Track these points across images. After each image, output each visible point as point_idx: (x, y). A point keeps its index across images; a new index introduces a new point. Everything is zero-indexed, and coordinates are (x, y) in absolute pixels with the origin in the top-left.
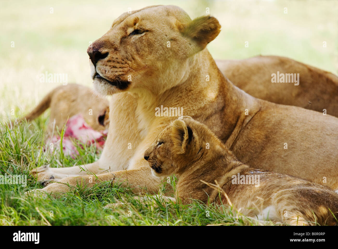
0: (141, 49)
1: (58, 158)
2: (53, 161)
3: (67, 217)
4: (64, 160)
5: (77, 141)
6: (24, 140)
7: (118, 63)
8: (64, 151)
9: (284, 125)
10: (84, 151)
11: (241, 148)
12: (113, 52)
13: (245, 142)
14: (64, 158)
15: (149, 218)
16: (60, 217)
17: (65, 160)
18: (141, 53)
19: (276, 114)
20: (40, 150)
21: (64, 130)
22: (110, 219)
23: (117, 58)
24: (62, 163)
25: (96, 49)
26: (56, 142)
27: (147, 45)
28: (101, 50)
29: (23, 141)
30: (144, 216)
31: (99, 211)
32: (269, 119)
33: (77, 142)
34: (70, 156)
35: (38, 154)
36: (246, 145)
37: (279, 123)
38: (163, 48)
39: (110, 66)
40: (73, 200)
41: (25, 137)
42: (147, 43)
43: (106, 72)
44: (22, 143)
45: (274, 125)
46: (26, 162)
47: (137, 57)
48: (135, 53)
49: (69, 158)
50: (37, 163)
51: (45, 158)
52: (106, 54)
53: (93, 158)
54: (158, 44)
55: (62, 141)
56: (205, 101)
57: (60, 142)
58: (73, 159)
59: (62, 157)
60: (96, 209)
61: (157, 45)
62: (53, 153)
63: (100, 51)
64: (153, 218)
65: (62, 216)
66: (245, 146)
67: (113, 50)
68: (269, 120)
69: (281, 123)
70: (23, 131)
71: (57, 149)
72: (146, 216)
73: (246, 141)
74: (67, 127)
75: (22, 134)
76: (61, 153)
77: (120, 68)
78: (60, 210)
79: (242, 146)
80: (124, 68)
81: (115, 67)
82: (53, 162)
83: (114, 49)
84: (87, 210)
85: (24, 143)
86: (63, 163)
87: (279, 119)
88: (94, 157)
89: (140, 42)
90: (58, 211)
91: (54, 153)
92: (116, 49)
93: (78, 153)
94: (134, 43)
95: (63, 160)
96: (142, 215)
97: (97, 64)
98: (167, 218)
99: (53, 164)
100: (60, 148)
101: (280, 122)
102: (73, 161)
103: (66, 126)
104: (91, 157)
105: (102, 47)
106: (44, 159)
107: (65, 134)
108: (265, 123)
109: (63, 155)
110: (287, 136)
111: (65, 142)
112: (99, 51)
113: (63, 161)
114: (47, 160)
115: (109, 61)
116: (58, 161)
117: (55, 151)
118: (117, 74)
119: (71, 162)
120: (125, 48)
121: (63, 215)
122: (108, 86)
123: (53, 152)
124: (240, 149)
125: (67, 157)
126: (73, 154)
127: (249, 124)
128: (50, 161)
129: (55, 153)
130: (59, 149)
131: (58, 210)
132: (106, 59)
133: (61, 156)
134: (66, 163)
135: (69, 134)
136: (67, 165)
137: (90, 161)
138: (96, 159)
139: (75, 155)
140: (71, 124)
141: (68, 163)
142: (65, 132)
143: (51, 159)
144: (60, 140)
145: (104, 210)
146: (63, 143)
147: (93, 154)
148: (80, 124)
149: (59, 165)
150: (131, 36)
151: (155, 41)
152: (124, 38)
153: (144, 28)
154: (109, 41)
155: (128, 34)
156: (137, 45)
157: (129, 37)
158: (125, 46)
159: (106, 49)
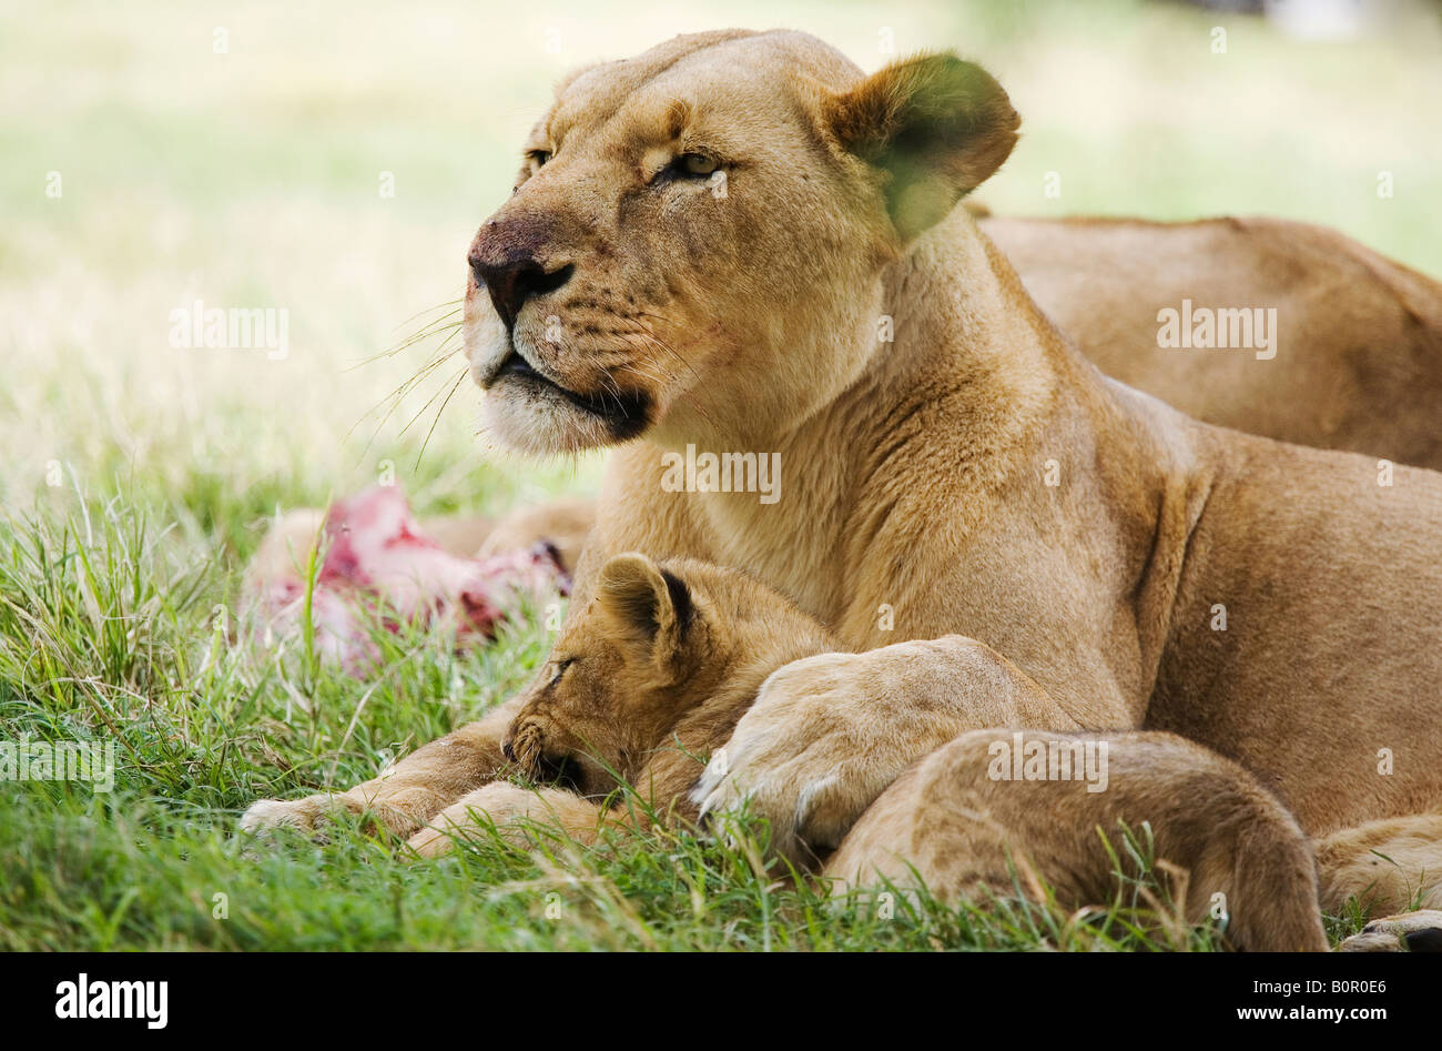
0: (707, 245)
1: (291, 673)
2: (270, 687)
3: (327, 934)
4: (319, 682)
5: (373, 600)
6: (145, 591)
7: (609, 310)
8: (315, 643)
9: (1334, 538)
11: (1179, 635)
12: (592, 264)
13: (1192, 609)
14: (321, 672)
16: (297, 936)
17: (323, 686)
18: (708, 264)
19: (1296, 492)
20: (214, 640)
21: (317, 555)
23: (607, 291)
24: (307, 696)
25: (522, 251)
26: (284, 605)
27: (732, 227)
28: (545, 258)
29: (137, 597)
30: (663, 936)
31: (466, 911)
32: (1272, 513)
34: (342, 666)
35: (204, 654)
36: (1196, 620)
37: (1315, 532)
38: (796, 239)
39: (574, 325)
40: (353, 859)
41: (145, 580)
42: (737, 220)
43: (560, 354)
44: (134, 607)
45: (1294, 538)
46: (151, 687)
47: (690, 286)
48: (683, 263)
49: (338, 678)
50: (198, 692)
51: (235, 672)
52: (563, 274)
53: (443, 677)
54: (777, 221)
55: (310, 604)
56: (1019, 414)
57: (301, 604)
58: (357, 683)
59: (309, 670)
60: (452, 902)
61: (772, 228)
62: (269, 649)
63: (538, 260)
65: (305, 931)
66: (1196, 626)
67: (592, 253)
68: (1273, 518)
69: (1321, 529)
70: (139, 554)
71: (290, 636)
72: (674, 938)
73: (1196, 606)
74: (332, 538)
75: (137, 568)
76: (305, 650)
77: (615, 332)
78: (294, 903)
79: (1186, 628)
80: (629, 337)
81: (593, 330)
82: (268, 692)
83: (597, 249)
84: (416, 905)
85: (144, 608)
86: (316, 694)
87: (1315, 514)
88: (450, 672)
89: (703, 218)
91: (276, 654)
92: (603, 250)
93: (377, 652)
94: (678, 218)
95: (312, 680)
96: (655, 933)
97: (519, 314)
99: (270, 700)
100: (301, 629)
101: (1318, 526)
102: (356, 688)
103: (328, 535)
104: (435, 669)
105: (546, 239)
106: (232, 679)
107: (324, 569)
108: (1262, 527)
109: (318, 659)
110: (1349, 593)
111: (324, 610)
113: (314, 687)
114: (244, 681)
115: (574, 304)
116: (291, 688)
117: (282, 644)
118: (602, 362)
120: (640, 244)
121: (311, 927)
122: (567, 414)
123: (272, 650)
124: (1178, 641)
125: (332, 668)
126: (354, 658)
127: (1200, 532)
128: (255, 686)
129: (281, 650)
130: (297, 637)
132: (563, 294)
133: (305, 667)
134: (325, 695)
135: (343, 568)
136: (331, 704)
137: (431, 688)
138: (458, 683)
139: (363, 662)
140: (352, 524)
141: (335, 695)
142: (326, 562)
143: (260, 680)
144: (301, 600)
145: (487, 908)
146: (314, 611)
147: (444, 662)
148: (388, 524)
149: (296, 706)
150: (659, 188)
151: (764, 210)
152: (630, 197)
153: (719, 150)
154: (569, 213)
155: (648, 175)
156: (693, 227)
157: (653, 193)
158: (638, 237)
159: (563, 249)
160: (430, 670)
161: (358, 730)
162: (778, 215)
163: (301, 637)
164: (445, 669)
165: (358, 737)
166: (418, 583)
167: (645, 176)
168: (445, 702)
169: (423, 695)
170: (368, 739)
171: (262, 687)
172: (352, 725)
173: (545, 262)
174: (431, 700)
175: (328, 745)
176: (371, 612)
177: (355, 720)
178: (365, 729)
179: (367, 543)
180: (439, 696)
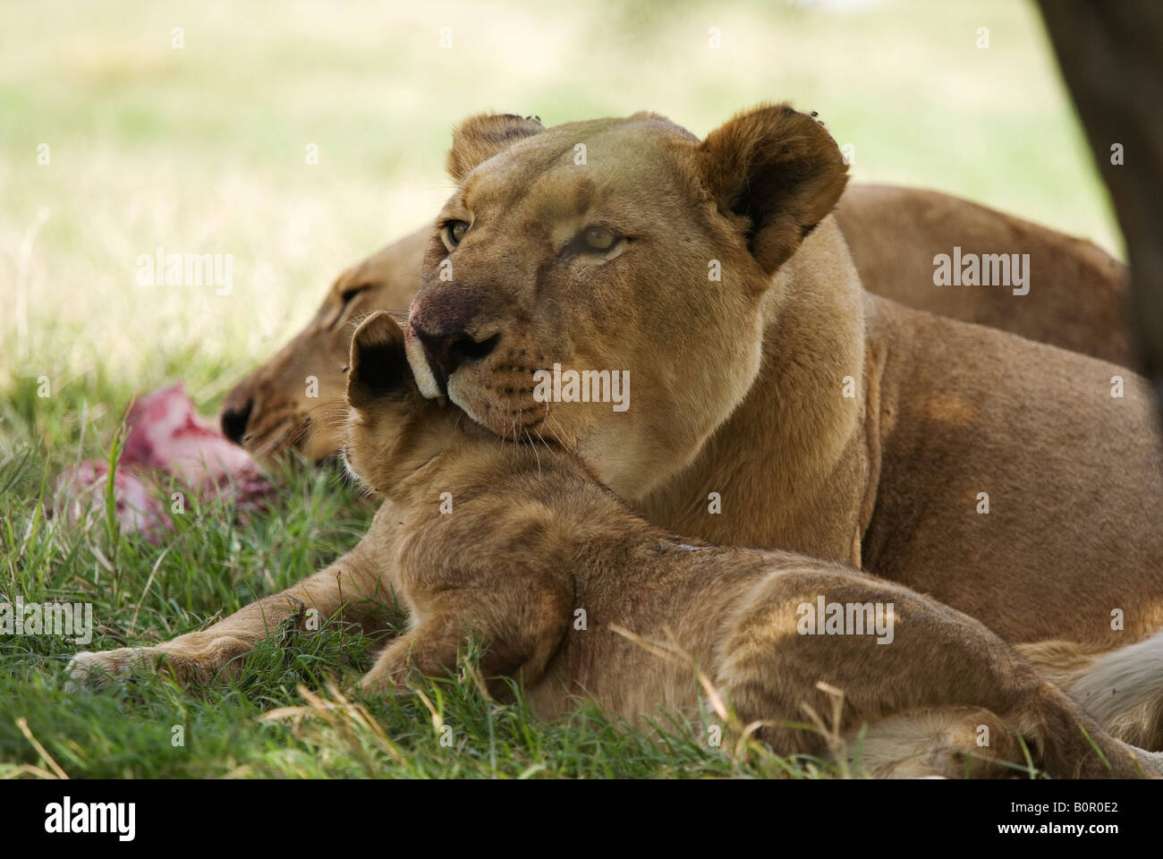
1: (97, 541)
2: (80, 552)
3: (129, 753)
4: (119, 548)
5: (165, 479)
7: (522, 368)
8: (119, 516)
10: (192, 515)
12: (514, 330)
14: (120, 541)
15: (426, 758)
16: (105, 755)
17: (123, 549)
18: (612, 325)
20: (35, 514)
21: (118, 441)
22: (286, 763)
23: (523, 352)
24: (110, 559)
25: (456, 324)
26: (91, 482)
27: (632, 293)
28: (475, 329)
30: (408, 752)
31: (244, 733)
33: (167, 484)
34: (140, 533)
35: (27, 526)
39: (499, 388)
40: (151, 693)
42: (636, 287)
43: (491, 411)
48: (589, 326)
49: (137, 543)
50: (23, 557)
51: (53, 540)
52: (491, 343)
53: (224, 543)
55: (112, 482)
57: (105, 482)
58: (153, 547)
59: (111, 538)
60: (232, 727)
62: (79, 521)
63: (470, 333)
64: (440, 760)
65: (112, 751)
67: (514, 321)
71: (95, 507)
72: (416, 753)
74: (130, 428)
76: (107, 521)
78: (104, 729)
81: (512, 391)
82: (80, 557)
83: (518, 317)
84: (203, 730)
86: (118, 557)
88: (230, 538)
89: (606, 286)
90: (96, 734)
91: (84, 525)
92: (523, 318)
93: (170, 523)
94: (583, 286)
95: (114, 547)
96: (401, 750)
97: (452, 375)
98: (494, 761)
99: (81, 564)
100: (104, 503)
102: (152, 552)
103: (128, 425)
104: (218, 537)
105: (477, 312)
106: (50, 547)
107: (124, 454)
109: (118, 528)
111: (123, 486)
112: (468, 331)
113: (115, 552)
114: (60, 548)
116: (98, 552)
117: (89, 517)
119: (147, 555)
120: (553, 311)
121: (116, 748)
123: (82, 521)
125: (130, 536)
126: (152, 526)
128: (69, 552)
129: (89, 522)
130: (100, 510)
131: (98, 730)
133: (108, 535)
134: (126, 558)
135: (139, 454)
136: (131, 566)
137: (214, 552)
138: (236, 546)
139: (158, 531)
140: (146, 419)
141: (135, 558)
142: (125, 449)
143: (73, 546)
144: (104, 478)
145: (262, 730)
146: (116, 488)
147: (225, 528)
148: (176, 417)
149: (102, 567)
150: (567, 260)
151: (658, 276)
152: (543, 270)
153: (618, 225)
154: (496, 288)
155: (556, 248)
156: (598, 293)
157: (562, 265)
158: (553, 306)
159: (491, 320)
160: (212, 537)
161: (154, 586)
162: (670, 280)
163: (105, 510)
164: (226, 534)
165: (155, 593)
166: (203, 464)
167: (555, 249)
168: (226, 564)
169: (208, 557)
170: (162, 593)
171: (75, 552)
172: (149, 582)
173: (475, 334)
174: (215, 561)
175: (130, 600)
176: (165, 489)
177: (151, 578)
178: (159, 585)
179: (159, 433)
180: (221, 558)
